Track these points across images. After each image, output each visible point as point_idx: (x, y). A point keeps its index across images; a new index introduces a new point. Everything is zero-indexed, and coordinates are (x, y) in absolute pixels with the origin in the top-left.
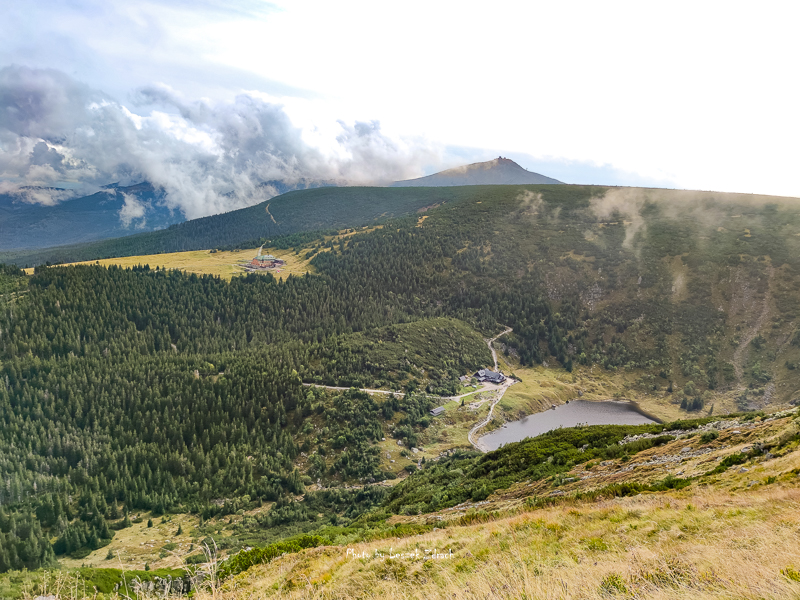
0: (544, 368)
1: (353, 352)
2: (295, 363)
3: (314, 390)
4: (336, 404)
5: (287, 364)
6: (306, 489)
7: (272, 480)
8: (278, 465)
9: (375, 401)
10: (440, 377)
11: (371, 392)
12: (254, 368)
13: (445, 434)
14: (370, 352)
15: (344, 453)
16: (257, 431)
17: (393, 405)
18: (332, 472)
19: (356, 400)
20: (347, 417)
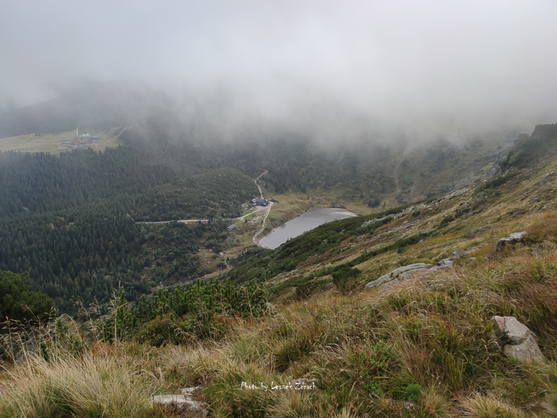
0: (290, 193)
1: (167, 197)
2: (127, 209)
3: (145, 225)
4: (162, 233)
5: (121, 211)
6: (153, 289)
7: (128, 288)
8: (130, 278)
9: (190, 227)
10: (229, 207)
11: (186, 222)
12: (97, 216)
13: (238, 241)
14: (179, 196)
15: (175, 263)
16: (109, 259)
17: (202, 228)
18: (169, 276)
19: (176, 228)
20: (172, 240)
